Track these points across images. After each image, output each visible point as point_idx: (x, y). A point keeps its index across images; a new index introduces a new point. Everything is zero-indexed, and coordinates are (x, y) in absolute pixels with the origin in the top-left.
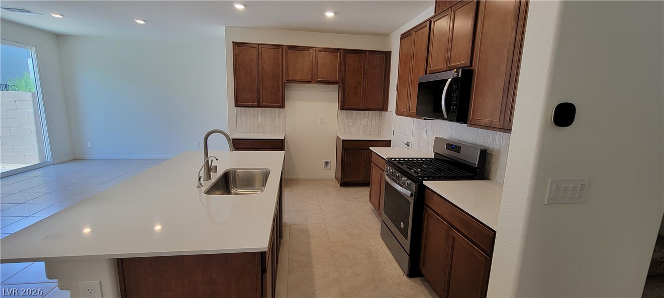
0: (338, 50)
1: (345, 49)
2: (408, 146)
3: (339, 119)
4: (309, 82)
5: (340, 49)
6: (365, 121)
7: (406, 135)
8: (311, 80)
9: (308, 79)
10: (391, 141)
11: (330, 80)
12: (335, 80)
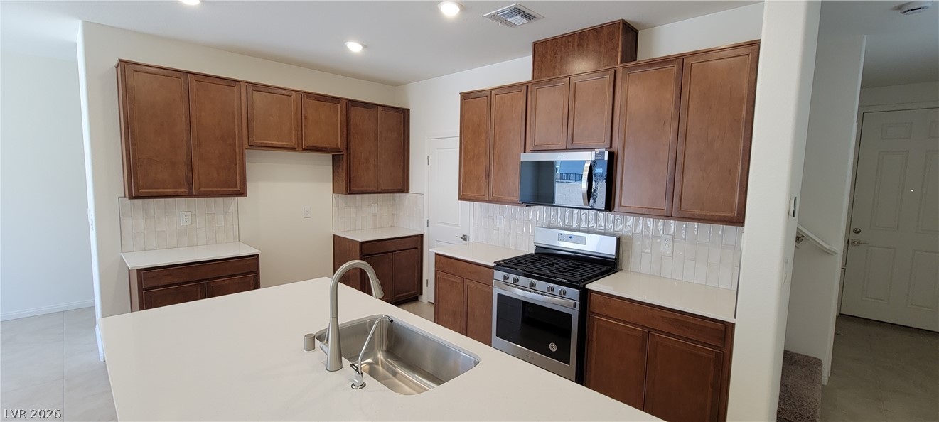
0: (337, 100)
1: (349, 100)
2: (465, 239)
3: (335, 209)
4: (293, 149)
5: (340, 99)
6: (373, 209)
7: (458, 225)
8: (296, 146)
9: (291, 144)
10: (422, 236)
11: (327, 145)
12: (335, 146)
